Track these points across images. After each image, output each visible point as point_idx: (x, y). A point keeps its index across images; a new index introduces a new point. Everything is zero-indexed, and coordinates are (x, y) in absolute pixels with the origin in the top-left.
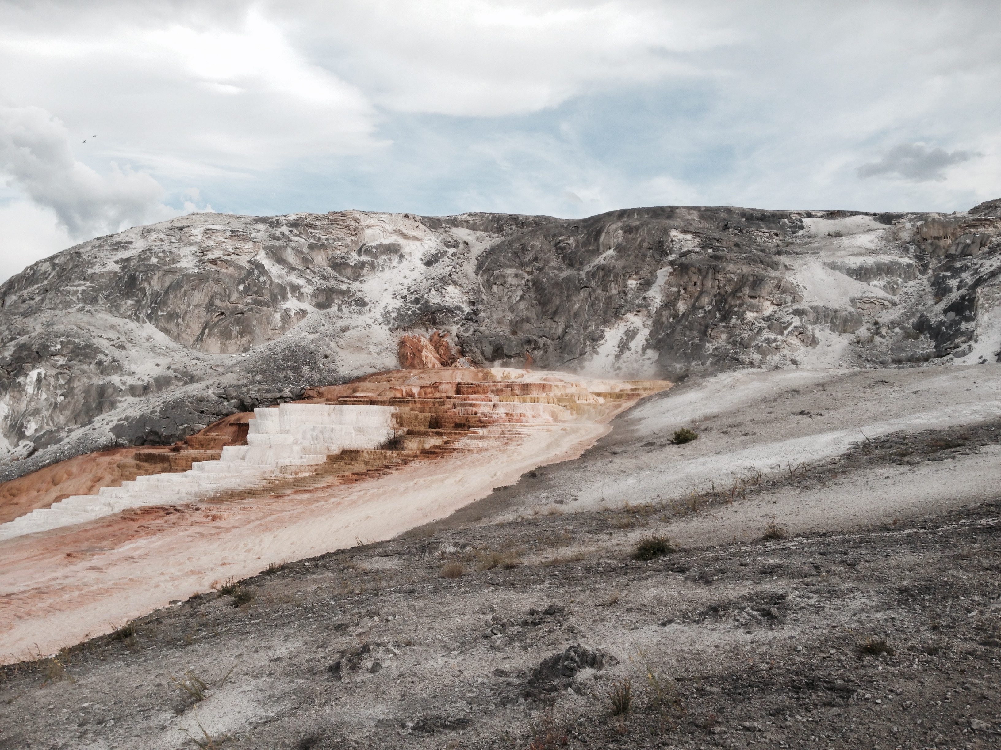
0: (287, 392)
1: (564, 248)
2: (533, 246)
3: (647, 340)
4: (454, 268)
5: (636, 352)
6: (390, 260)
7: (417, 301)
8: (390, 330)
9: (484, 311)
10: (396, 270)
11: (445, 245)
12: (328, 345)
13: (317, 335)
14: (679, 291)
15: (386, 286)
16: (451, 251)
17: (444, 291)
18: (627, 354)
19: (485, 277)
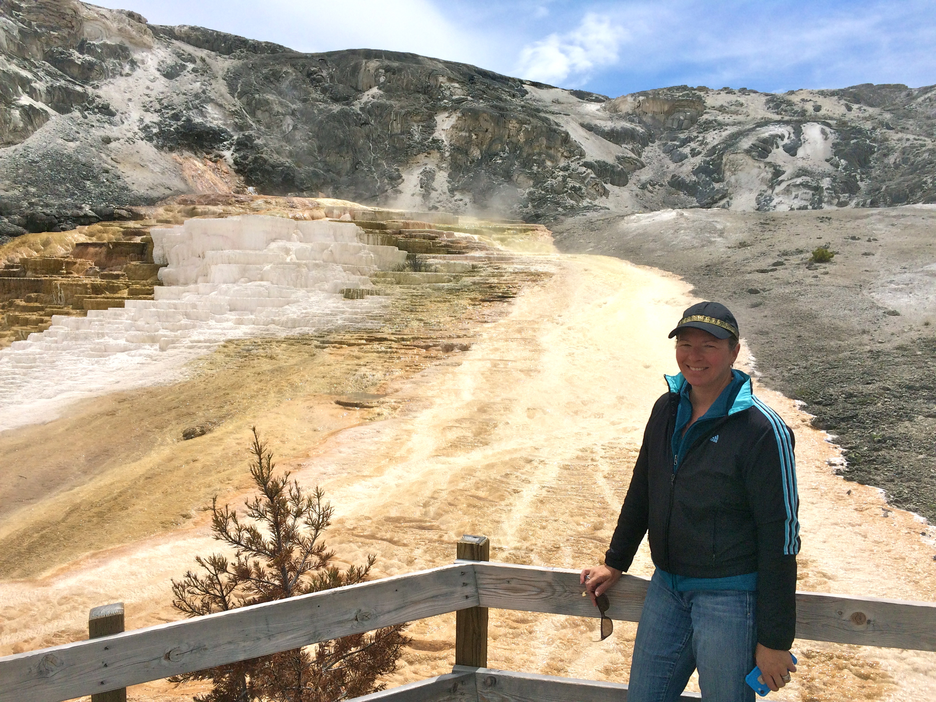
0: (87, 209)
1: (319, 81)
2: (286, 73)
3: (449, 182)
4: (202, 84)
5: (445, 193)
6: (120, 64)
7: (176, 117)
8: (156, 147)
9: (259, 138)
10: (130, 79)
11: (179, 57)
12: (101, 158)
13: (78, 143)
14: (470, 136)
15: (128, 96)
16: (190, 66)
17: (204, 109)
18: (434, 194)
19: (244, 99)
